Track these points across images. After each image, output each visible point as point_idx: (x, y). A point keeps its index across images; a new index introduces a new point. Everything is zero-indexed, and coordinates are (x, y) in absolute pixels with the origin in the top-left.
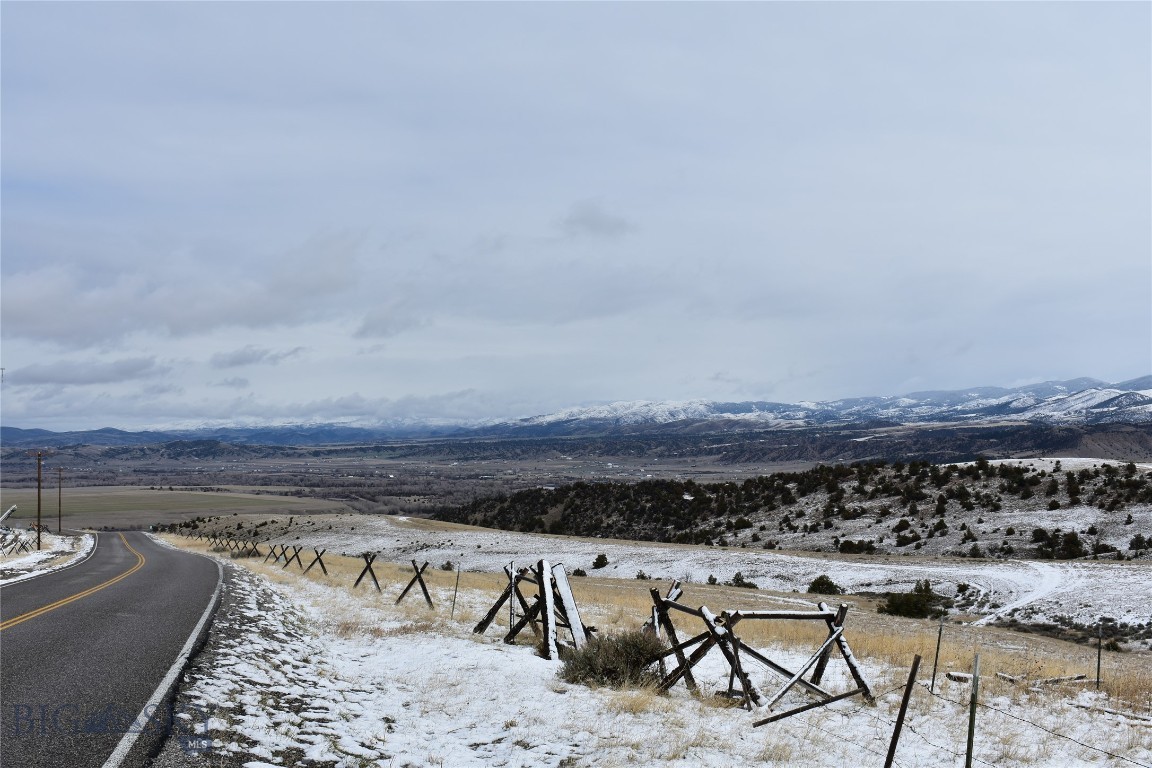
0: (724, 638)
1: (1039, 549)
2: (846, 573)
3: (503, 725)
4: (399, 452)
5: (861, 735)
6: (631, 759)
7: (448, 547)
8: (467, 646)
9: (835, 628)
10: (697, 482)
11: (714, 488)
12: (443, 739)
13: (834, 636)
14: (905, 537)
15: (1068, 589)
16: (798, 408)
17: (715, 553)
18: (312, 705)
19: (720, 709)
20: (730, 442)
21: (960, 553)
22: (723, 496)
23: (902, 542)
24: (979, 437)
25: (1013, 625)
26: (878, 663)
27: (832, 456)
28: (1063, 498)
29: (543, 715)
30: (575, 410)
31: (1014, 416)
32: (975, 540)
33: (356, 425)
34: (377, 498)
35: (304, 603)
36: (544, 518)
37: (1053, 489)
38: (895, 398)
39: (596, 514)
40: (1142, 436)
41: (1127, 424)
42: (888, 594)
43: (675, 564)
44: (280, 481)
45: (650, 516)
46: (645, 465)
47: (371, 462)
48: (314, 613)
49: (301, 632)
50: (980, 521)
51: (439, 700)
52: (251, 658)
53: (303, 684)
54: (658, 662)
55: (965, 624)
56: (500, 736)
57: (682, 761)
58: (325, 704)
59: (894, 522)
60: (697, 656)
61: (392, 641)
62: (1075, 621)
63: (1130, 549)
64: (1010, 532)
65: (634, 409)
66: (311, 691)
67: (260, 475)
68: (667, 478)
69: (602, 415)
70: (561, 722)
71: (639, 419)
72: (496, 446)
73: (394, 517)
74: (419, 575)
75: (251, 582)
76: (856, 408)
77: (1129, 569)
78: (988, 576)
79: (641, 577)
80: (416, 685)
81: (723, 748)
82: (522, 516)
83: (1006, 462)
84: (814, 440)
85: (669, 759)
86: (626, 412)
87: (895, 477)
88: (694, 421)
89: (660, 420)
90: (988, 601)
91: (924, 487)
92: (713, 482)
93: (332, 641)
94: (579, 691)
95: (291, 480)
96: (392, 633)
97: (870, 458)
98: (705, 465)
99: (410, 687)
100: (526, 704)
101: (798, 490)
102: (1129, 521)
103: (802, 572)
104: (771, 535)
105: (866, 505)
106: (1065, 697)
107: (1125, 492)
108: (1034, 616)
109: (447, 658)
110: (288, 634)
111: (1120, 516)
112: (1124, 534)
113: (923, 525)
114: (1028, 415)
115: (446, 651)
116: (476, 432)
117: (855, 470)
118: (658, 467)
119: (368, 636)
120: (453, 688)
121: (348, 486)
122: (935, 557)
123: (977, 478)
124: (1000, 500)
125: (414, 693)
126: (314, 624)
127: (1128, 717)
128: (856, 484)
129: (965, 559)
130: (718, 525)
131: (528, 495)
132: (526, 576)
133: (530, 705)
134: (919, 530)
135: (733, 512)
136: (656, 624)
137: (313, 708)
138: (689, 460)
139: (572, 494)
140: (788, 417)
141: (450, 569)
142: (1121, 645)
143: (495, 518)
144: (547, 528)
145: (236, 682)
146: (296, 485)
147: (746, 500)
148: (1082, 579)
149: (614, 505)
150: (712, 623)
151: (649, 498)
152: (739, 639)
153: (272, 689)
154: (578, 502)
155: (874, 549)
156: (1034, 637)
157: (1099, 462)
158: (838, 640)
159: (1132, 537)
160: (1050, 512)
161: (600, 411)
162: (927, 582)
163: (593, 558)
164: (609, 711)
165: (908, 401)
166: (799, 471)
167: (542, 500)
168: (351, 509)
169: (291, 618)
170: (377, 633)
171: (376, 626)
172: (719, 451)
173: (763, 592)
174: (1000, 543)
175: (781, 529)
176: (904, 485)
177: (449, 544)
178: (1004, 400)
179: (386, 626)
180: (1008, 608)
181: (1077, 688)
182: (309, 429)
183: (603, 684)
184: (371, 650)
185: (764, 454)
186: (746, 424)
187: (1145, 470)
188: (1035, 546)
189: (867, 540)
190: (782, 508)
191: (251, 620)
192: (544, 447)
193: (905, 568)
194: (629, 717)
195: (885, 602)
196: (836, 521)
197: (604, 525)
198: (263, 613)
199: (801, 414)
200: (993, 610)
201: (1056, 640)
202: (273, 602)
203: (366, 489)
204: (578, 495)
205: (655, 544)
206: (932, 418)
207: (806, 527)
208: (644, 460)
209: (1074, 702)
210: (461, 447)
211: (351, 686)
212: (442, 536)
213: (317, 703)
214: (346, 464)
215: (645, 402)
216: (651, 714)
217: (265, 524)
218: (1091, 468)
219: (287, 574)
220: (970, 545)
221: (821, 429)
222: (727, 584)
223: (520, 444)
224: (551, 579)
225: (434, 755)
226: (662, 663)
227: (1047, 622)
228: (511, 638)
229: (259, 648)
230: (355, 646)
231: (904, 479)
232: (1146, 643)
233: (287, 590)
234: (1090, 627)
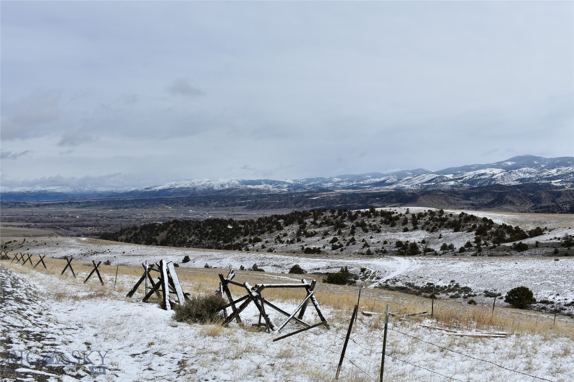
0: (257, 298)
1: (399, 251)
2: (307, 264)
3: (147, 344)
4: (81, 205)
5: (324, 344)
6: (214, 360)
7: (108, 253)
8: (124, 304)
9: (310, 292)
10: (234, 219)
11: (243, 222)
12: (117, 353)
13: (310, 296)
14: (335, 246)
15: (412, 270)
16: (284, 183)
17: (244, 254)
18: (47, 337)
19: (255, 333)
20: (251, 200)
21: (362, 253)
22: (247, 227)
23: (334, 248)
24: (371, 197)
25: (386, 287)
26: (328, 308)
27: (301, 206)
28: (410, 226)
29: (167, 339)
30: (173, 183)
31: (387, 187)
32: (369, 246)
33: (59, 191)
34: (70, 228)
35: (35, 283)
36: (157, 238)
37: (405, 222)
38: (331, 178)
39: (184, 235)
40: (446, 197)
41: (440, 191)
42: (327, 273)
43: (223, 260)
44: (18, 220)
45: (211, 236)
46: (208, 211)
47: (67, 210)
48: (41, 289)
49: (35, 299)
50: (371, 238)
51: (112, 333)
52: (12, 313)
53: (41, 326)
54: (223, 310)
55: (364, 287)
56: (146, 350)
57: (240, 360)
58: (54, 336)
59: (330, 238)
60: (243, 307)
61: (84, 302)
62: (415, 285)
63: (441, 250)
64: (385, 243)
65: (202, 183)
66: (45, 329)
67: (7, 217)
68: (220, 217)
69: (187, 186)
70: (176, 342)
71: (205, 187)
72: (132, 201)
73: (79, 238)
74: (96, 268)
75: (6, 273)
76: (312, 183)
77: (440, 260)
78: (375, 264)
79: (207, 266)
80: (99, 325)
81: (259, 352)
82: (146, 237)
83: (384, 209)
84: (292, 198)
85: (233, 359)
86: (198, 185)
87: (331, 216)
88: (233, 189)
89: (216, 188)
90: (375, 276)
91: (345, 221)
92: (242, 220)
93: (52, 303)
94: (183, 326)
95: (24, 219)
96: (84, 298)
97: (319, 207)
98: (238, 211)
99: (96, 326)
100: (157, 333)
101: (284, 223)
102: (440, 237)
103: (286, 263)
104: (271, 245)
105: (317, 230)
106: (417, 322)
107: (439, 223)
108: (397, 283)
109: (114, 310)
110: (29, 300)
111: (436, 234)
112: (438, 243)
113: (344, 240)
114: (394, 186)
115: (114, 307)
116: (122, 194)
117: (312, 213)
118: (215, 212)
119: (71, 300)
120: (119, 326)
121: (55, 222)
122: (350, 255)
123: (370, 217)
124: (380, 227)
125: (99, 329)
126: (42, 294)
127: (448, 331)
128: (312, 220)
129: (364, 256)
130: (245, 240)
131: (149, 227)
132: (154, 268)
133: (160, 334)
134: (342, 242)
135: (252, 234)
136: (222, 291)
137: (47, 339)
138: (230, 208)
139: (171, 226)
140: (279, 187)
141: (109, 264)
142: (437, 296)
143: (132, 238)
144: (159, 243)
145: (5, 326)
146: (27, 222)
147: (259, 228)
148: (419, 265)
149: (193, 231)
150: (250, 291)
151: (210, 227)
152: (263, 298)
153: (25, 329)
154: (175, 229)
155: (321, 251)
156: (396, 293)
157: (427, 209)
158: (311, 297)
159: (441, 244)
160: (404, 233)
161: (185, 184)
162: (346, 267)
163: (183, 258)
164: (201, 335)
165: (337, 180)
166: (285, 214)
167: (156, 229)
168: (56, 234)
169: (30, 292)
170: (76, 298)
171: (76, 295)
172: (245, 204)
173: (267, 273)
174: (380, 248)
175: (276, 242)
176: (335, 221)
177: (108, 251)
178: (382, 179)
179: (80, 295)
180: (384, 279)
181: (423, 318)
182: (34, 193)
183: (195, 322)
184: (73, 307)
185: (268, 205)
186: (259, 190)
187: (448, 213)
188: (396, 249)
189: (317, 247)
190: (277, 232)
191: (9, 293)
192: (157, 202)
193: (336, 260)
194: (211, 338)
195: (326, 277)
196: (303, 238)
197: (188, 241)
198: (15, 289)
199: (286, 186)
200: (377, 280)
201: (407, 294)
202: (19, 283)
203: (64, 224)
204: (174, 226)
205: (213, 250)
206: (348, 188)
207: (288, 241)
208: (208, 209)
209: (421, 324)
210: (114, 202)
211: (66, 327)
212: (105, 248)
213: (49, 336)
214: (54, 211)
215: (208, 180)
216: (222, 337)
217: (11, 242)
218: (423, 212)
219: (25, 268)
220: (366, 249)
221: (295, 193)
222: (249, 269)
223: (145, 200)
224: (167, 270)
225: (114, 361)
226: (225, 311)
227: (402, 285)
228: (146, 299)
229: (15, 308)
230: (65, 305)
231: (335, 218)
232: (448, 295)
233: (25, 276)
234: (422, 287)
